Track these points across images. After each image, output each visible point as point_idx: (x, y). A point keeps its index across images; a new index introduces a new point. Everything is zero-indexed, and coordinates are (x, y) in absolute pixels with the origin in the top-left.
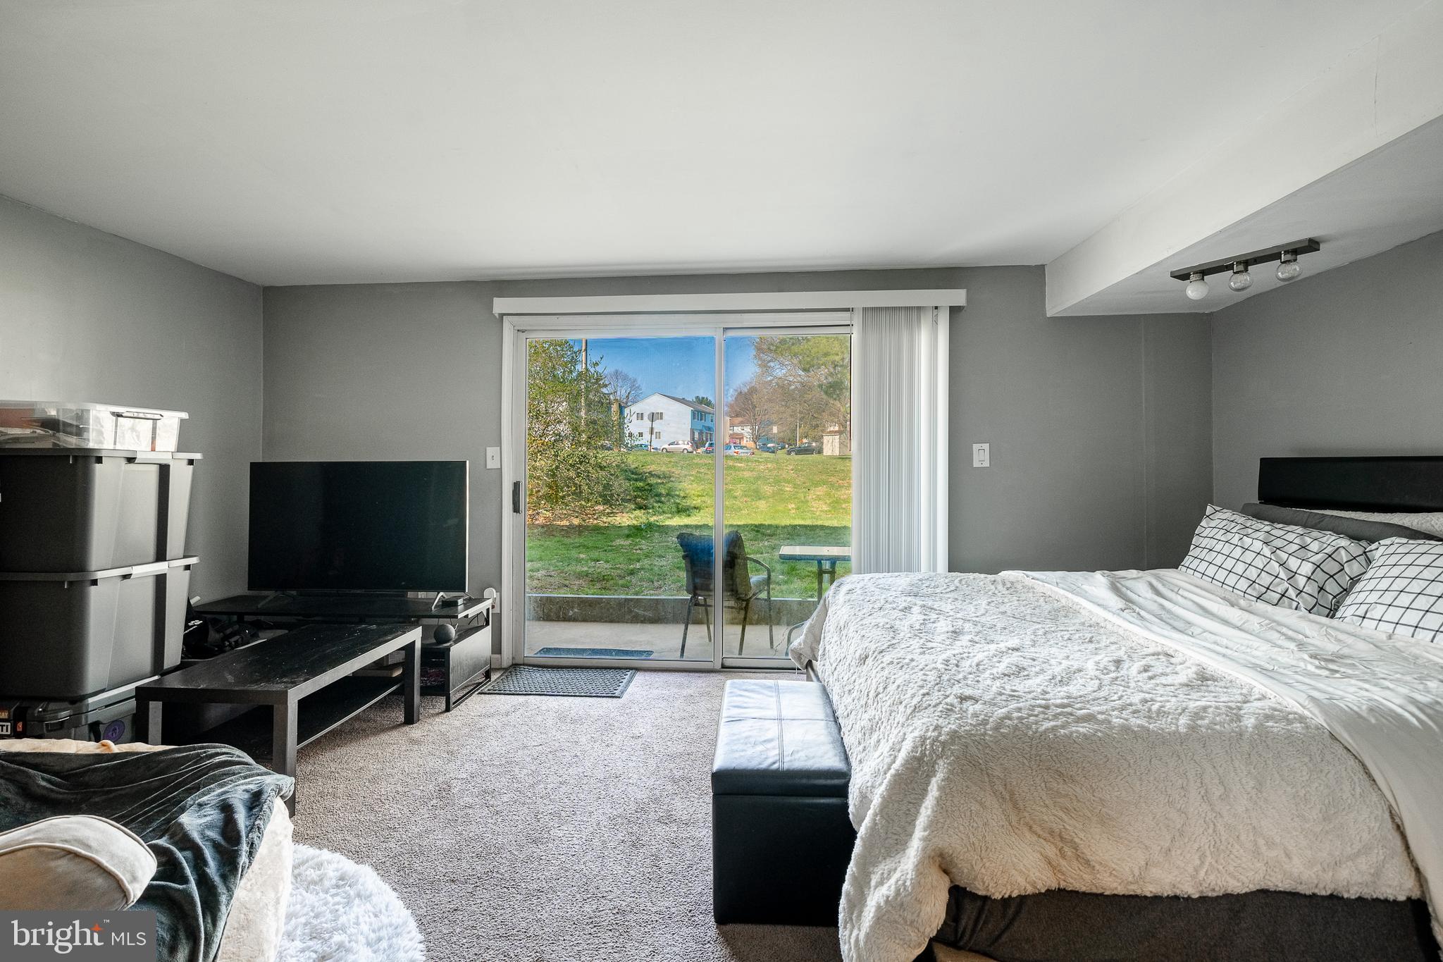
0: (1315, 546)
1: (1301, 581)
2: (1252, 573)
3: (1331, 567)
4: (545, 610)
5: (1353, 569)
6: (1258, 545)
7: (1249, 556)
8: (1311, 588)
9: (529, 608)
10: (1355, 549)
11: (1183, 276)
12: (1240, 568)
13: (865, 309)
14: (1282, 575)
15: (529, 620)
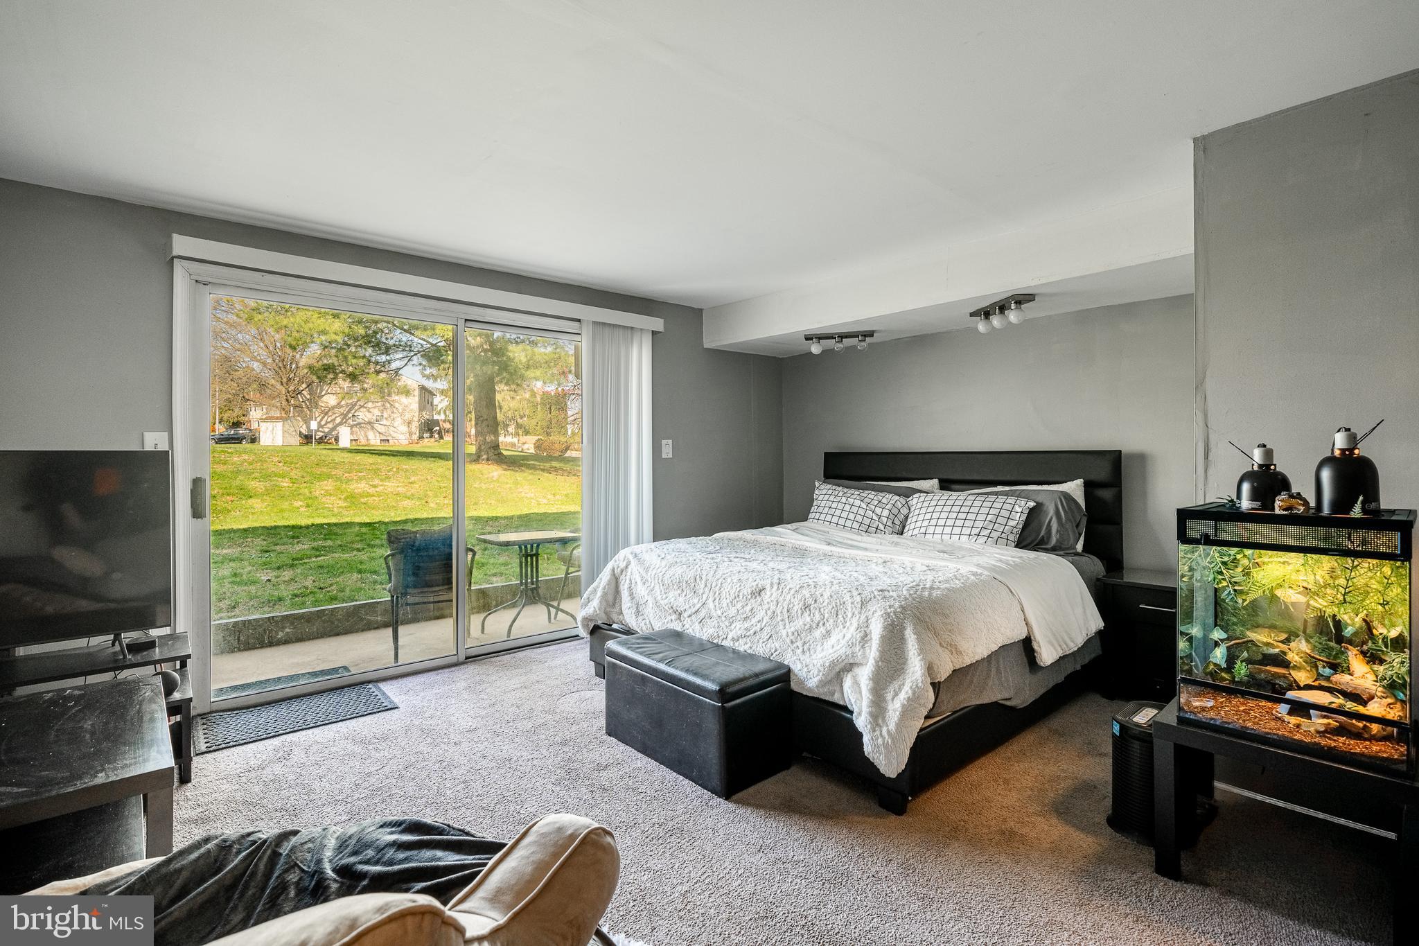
0: (884, 501)
1: (884, 520)
2: (859, 518)
3: (895, 511)
4: (242, 638)
5: (904, 511)
6: (857, 502)
7: (855, 509)
8: (889, 523)
9: (215, 638)
10: (903, 500)
11: (808, 338)
12: (852, 516)
13: (594, 323)
14: (875, 517)
15: (214, 654)
